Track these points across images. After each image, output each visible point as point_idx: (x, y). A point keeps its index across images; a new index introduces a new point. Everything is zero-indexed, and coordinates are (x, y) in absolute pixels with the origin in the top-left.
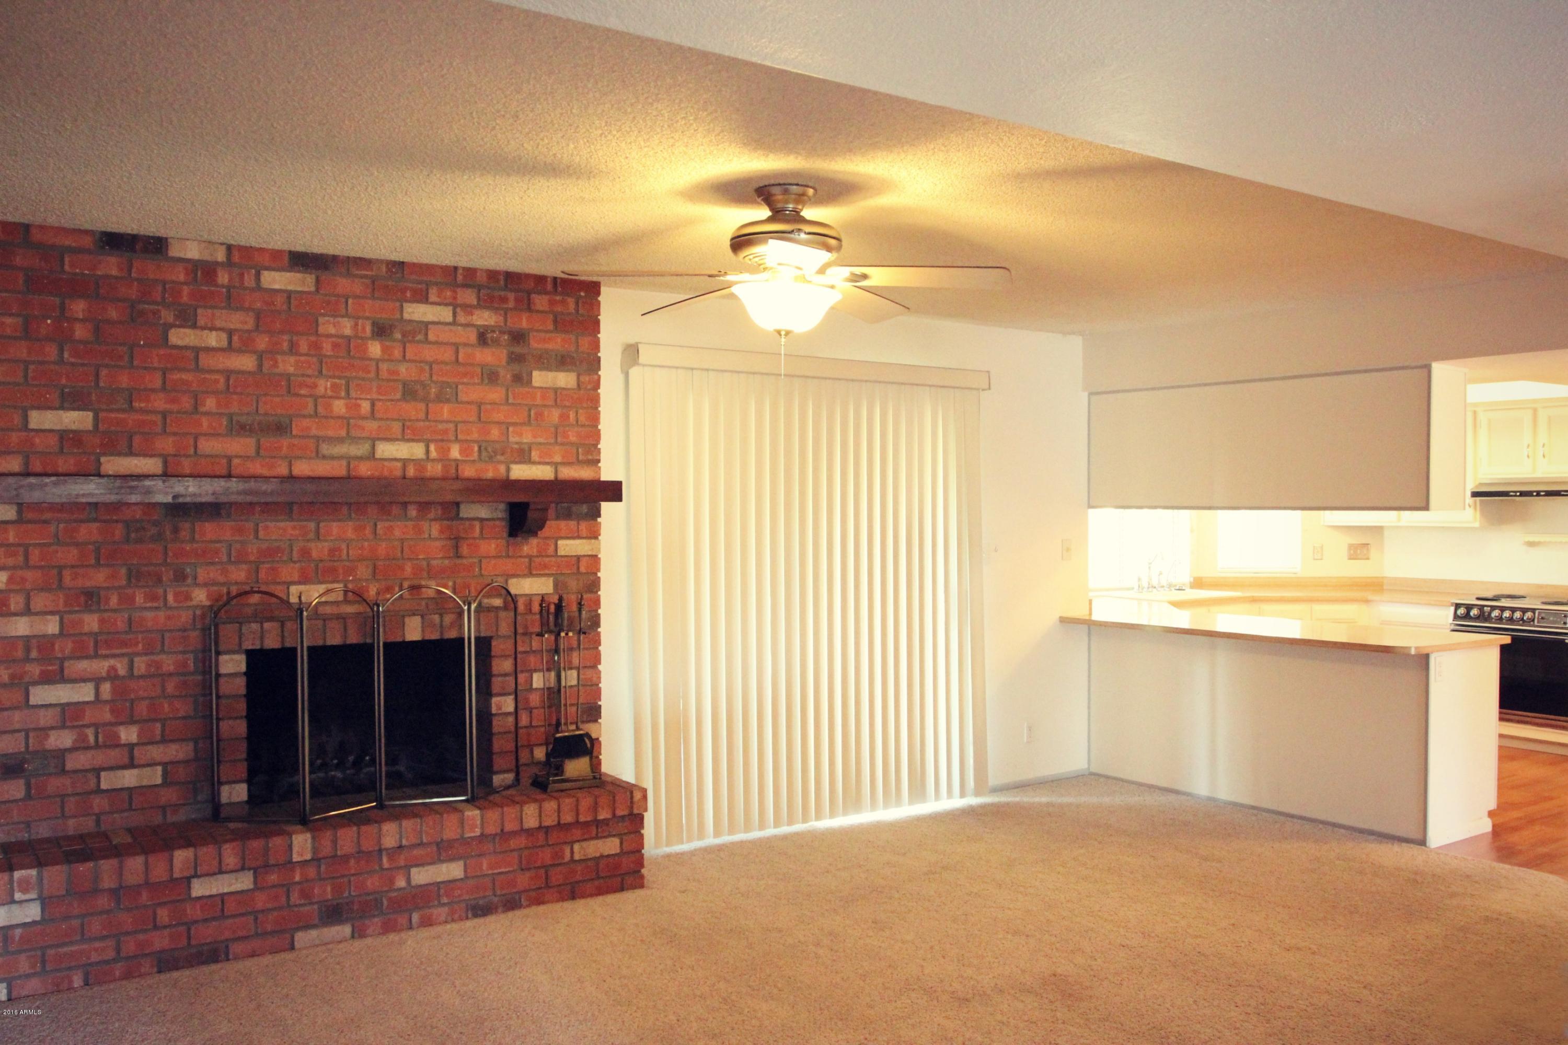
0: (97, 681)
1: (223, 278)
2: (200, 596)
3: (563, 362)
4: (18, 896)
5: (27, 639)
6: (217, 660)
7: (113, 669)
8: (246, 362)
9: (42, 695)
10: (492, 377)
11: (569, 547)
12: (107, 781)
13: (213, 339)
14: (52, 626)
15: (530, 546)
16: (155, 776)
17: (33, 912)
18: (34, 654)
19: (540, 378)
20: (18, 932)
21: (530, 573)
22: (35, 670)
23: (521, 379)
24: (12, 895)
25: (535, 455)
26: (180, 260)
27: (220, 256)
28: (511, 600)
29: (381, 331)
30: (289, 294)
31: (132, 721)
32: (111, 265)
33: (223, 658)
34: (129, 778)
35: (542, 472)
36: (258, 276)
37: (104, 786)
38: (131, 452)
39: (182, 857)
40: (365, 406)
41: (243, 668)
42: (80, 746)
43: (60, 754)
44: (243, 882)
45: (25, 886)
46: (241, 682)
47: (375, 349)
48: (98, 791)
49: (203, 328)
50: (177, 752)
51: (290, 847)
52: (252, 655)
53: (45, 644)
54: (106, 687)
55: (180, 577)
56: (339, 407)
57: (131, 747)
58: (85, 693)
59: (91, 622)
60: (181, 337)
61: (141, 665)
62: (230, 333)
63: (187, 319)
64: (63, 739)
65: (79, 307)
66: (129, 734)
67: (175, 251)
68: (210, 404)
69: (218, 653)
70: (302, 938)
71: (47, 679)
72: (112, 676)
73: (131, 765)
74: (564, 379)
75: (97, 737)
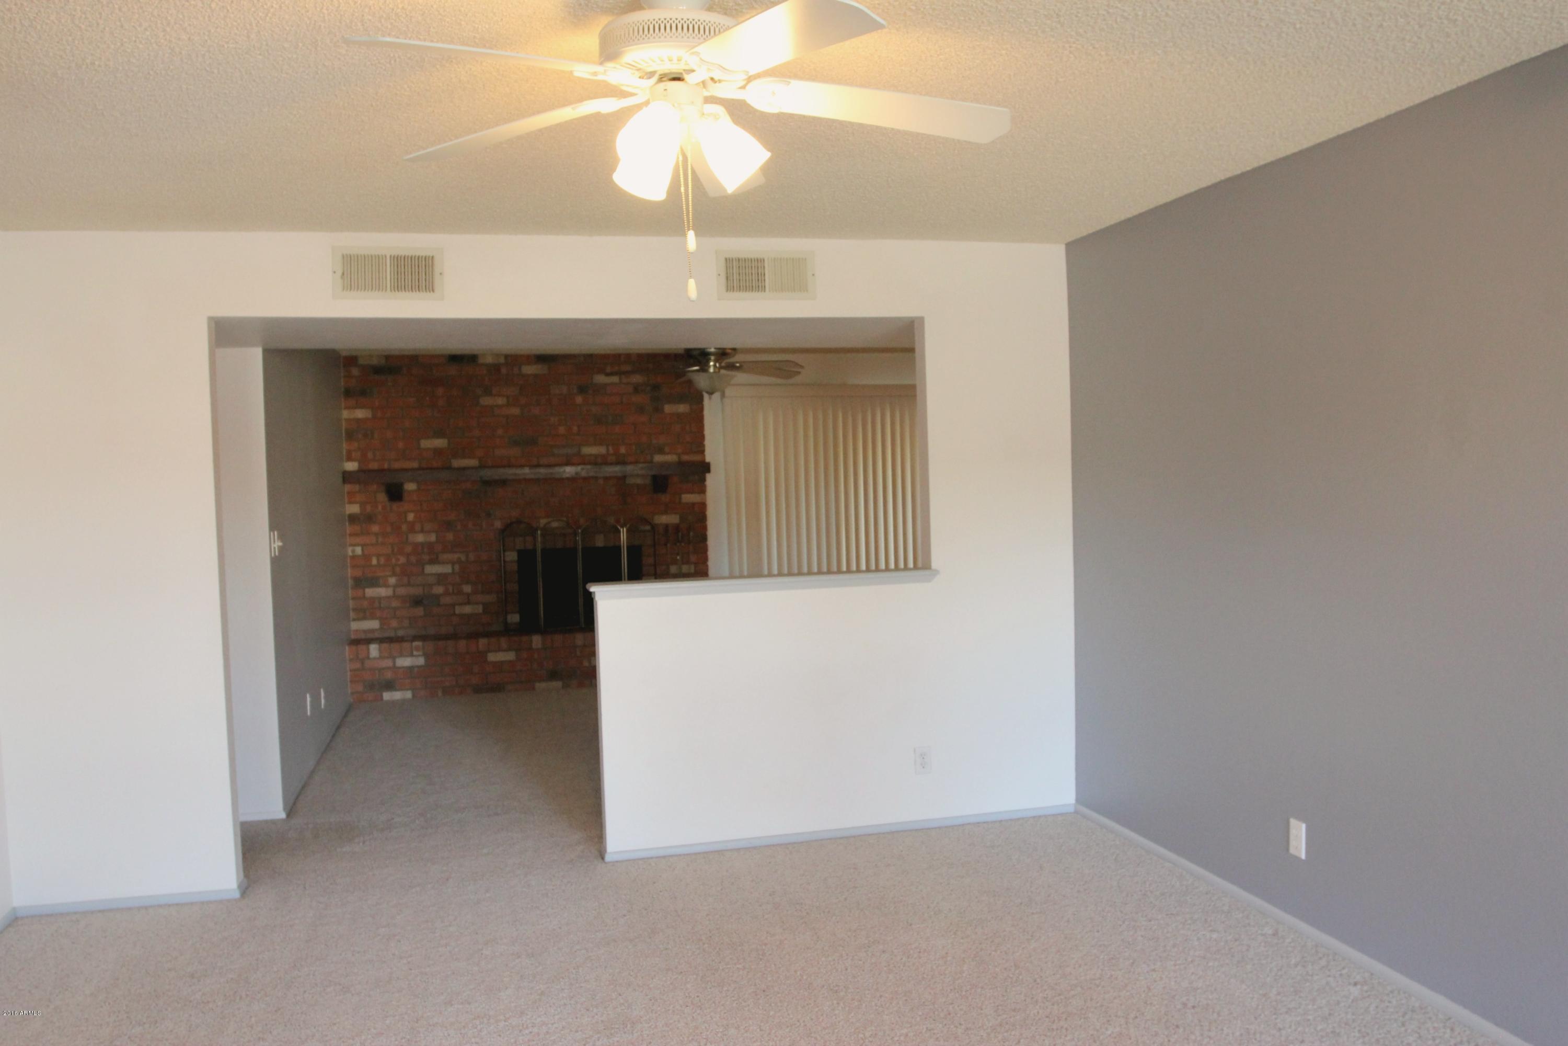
0: (453, 564)
1: (504, 371)
2: (498, 524)
3: (681, 399)
4: (415, 653)
5: (422, 544)
6: (504, 554)
7: (459, 558)
8: (515, 411)
9: (431, 569)
10: (641, 410)
11: (688, 498)
12: (458, 610)
13: (500, 401)
14: (433, 538)
15: (665, 498)
16: (480, 609)
17: (421, 661)
18: (425, 550)
19: (668, 408)
20: (416, 669)
21: (666, 512)
22: (426, 557)
23: (658, 410)
24: (412, 652)
25: (667, 449)
26: (483, 364)
27: (502, 360)
28: (654, 527)
29: (582, 390)
30: (536, 376)
31: (467, 583)
32: (453, 370)
33: (507, 553)
34: (467, 609)
35: (671, 458)
36: (520, 369)
37: (457, 612)
38: (464, 457)
39: (483, 642)
40: (575, 429)
41: (516, 558)
42: (446, 593)
43: (437, 597)
44: (510, 656)
45: (417, 649)
46: (515, 567)
47: (579, 399)
48: (454, 614)
49: (495, 396)
50: (490, 598)
51: (531, 641)
52: (520, 553)
53: (430, 546)
54: (457, 567)
55: (489, 515)
56: (562, 430)
57: (468, 595)
58: (447, 569)
59: (450, 536)
60: (486, 401)
61: (472, 557)
62: (508, 397)
63: (488, 392)
64: (439, 590)
65: (440, 391)
66: (467, 589)
67: (481, 361)
68: (500, 432)
69: (504, 551)
70: (538, 685)
71: (433, 562)
72: (459, 561)
73: (469, 603)
74: (682, 408)
75: (453, 590)
